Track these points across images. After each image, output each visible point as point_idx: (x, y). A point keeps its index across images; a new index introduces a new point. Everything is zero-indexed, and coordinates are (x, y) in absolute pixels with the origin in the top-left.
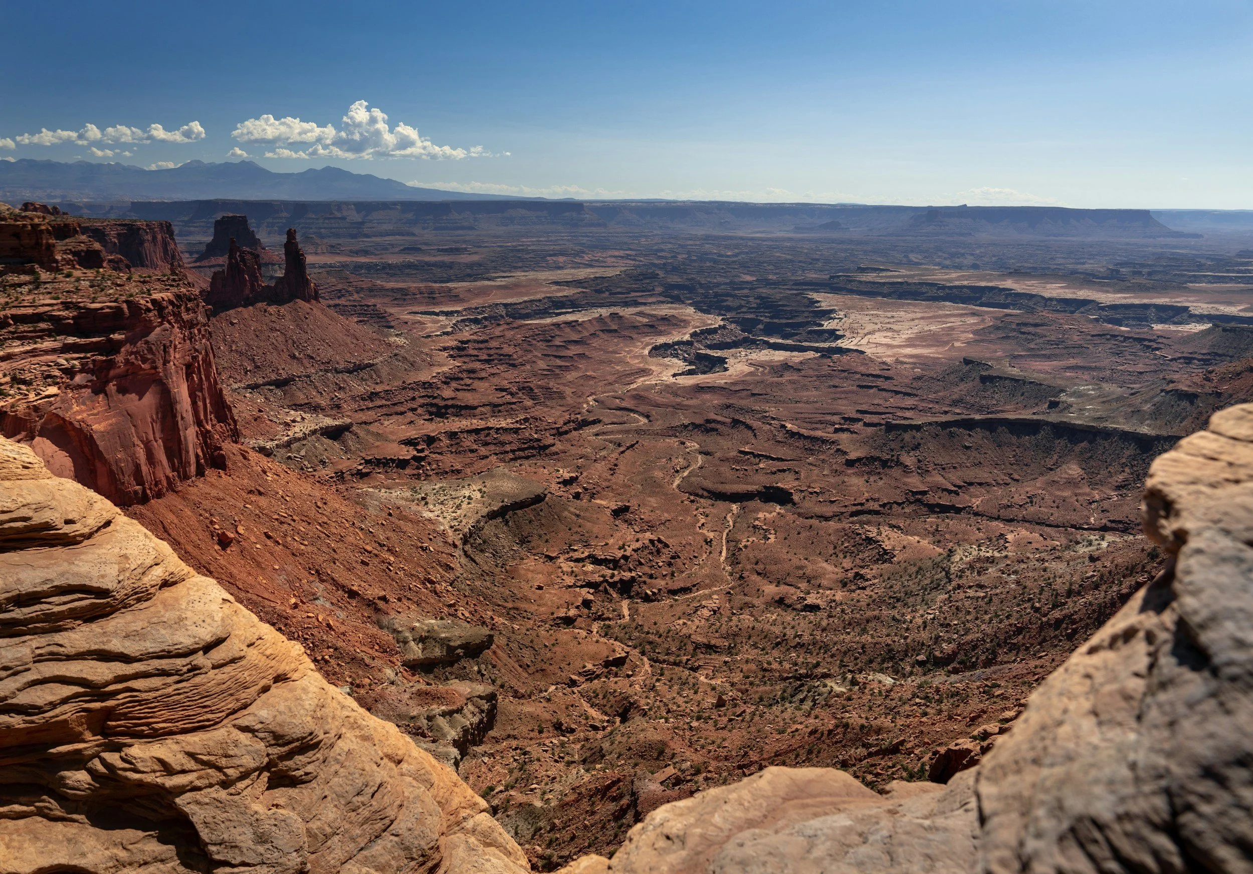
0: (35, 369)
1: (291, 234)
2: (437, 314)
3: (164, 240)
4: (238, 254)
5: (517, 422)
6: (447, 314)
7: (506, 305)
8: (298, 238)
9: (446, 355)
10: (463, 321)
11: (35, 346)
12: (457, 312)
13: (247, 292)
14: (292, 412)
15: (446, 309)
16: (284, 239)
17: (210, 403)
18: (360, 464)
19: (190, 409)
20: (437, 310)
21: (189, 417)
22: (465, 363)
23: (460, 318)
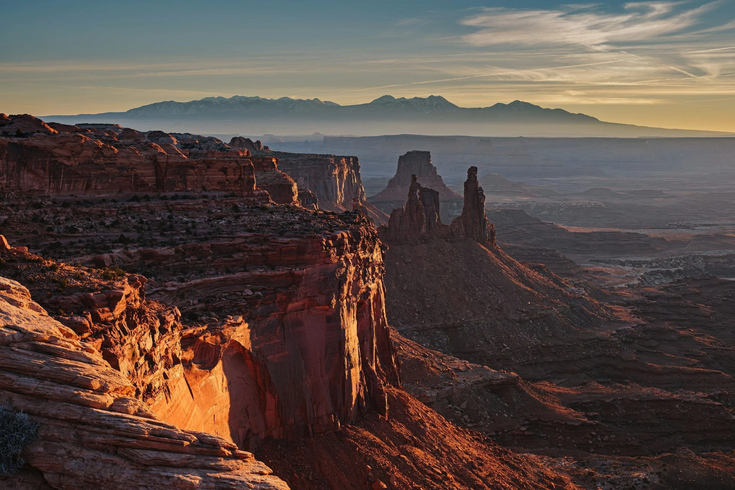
0: (225, 297)
1: (473, 171)
2: (623, 264)
3: (349, 175)
4: (418, 191)
5: (710, 397)
6: (634, 264)
7: (705, 257)
8: (479, 176)
9: (629, 310)
10: (652, 274)
11: (228, 276)
12: (645, 262)
13: (424, 230)
14: (457, 361)
15: (633, 259)
16: (465, 177)
17: (377, 343)
18: (524, 425)
19: (357, 347)
20: (623, 260)
21: (355, 356)
22: (650, 321)
23: (649, 270)
